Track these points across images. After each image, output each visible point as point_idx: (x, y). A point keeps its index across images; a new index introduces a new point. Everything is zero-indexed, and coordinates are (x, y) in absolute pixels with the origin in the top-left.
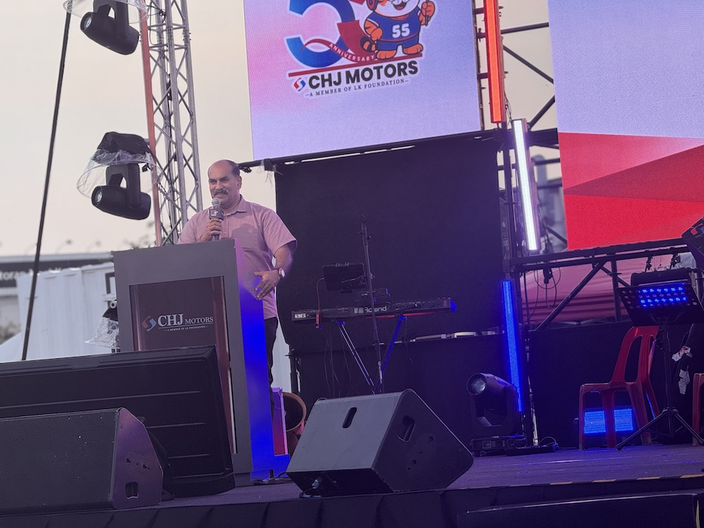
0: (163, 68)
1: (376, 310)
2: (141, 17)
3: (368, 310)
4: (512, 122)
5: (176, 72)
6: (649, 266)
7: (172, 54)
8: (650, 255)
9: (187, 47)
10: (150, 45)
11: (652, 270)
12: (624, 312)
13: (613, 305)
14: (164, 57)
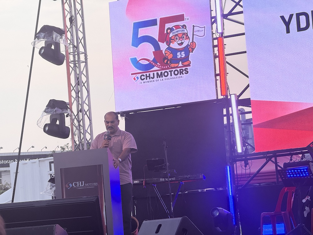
0: (75, 71)
1: (170, 179)
2: (66, 49)
3: (166, 179)
4: (230, 95)
5: (81, 73)
6: (291, 160)
7: (80, 65)
8: (291, 155)
9: (86, 62)
10: (70, 61)
11: (293, 161)
12: (280, 180)
13: (275, 177)
14: (76, 66)
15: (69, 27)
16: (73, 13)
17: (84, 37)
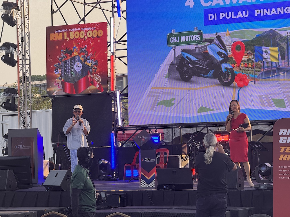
0: (23, 70)
2: (18, 57)
5: (26, 71)
7: (26, 67)
9: (30, 65)
10: (20, 64)
14: (24, 67)
15: (20, 43)
16: (23, 35)
17: (29, 50)
